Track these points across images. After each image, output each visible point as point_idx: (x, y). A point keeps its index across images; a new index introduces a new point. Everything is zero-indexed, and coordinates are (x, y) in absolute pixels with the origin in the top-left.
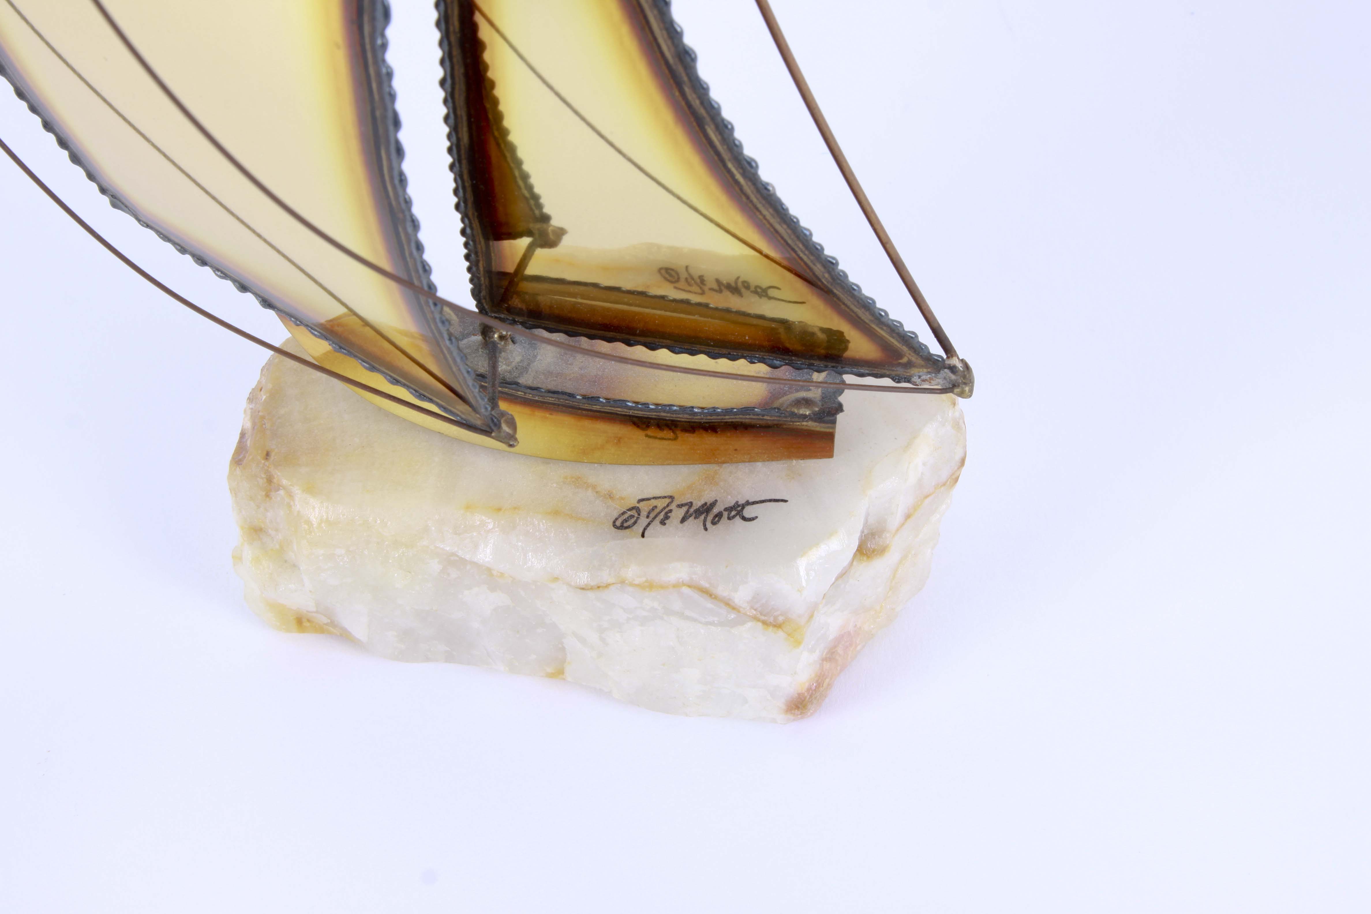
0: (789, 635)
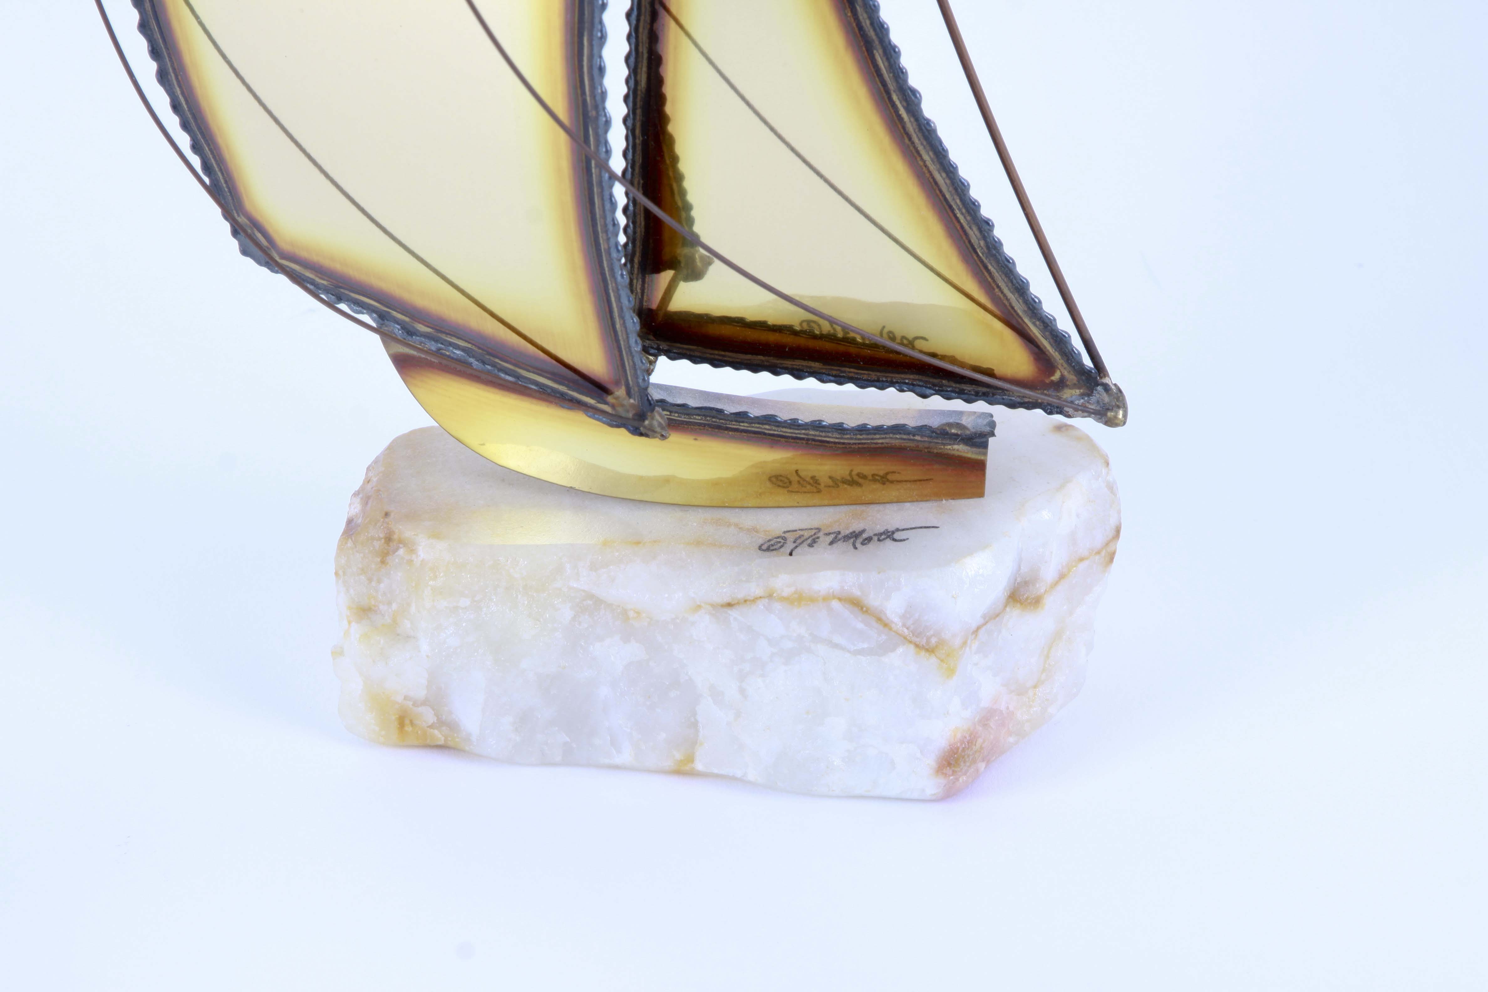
0: (942, 661)
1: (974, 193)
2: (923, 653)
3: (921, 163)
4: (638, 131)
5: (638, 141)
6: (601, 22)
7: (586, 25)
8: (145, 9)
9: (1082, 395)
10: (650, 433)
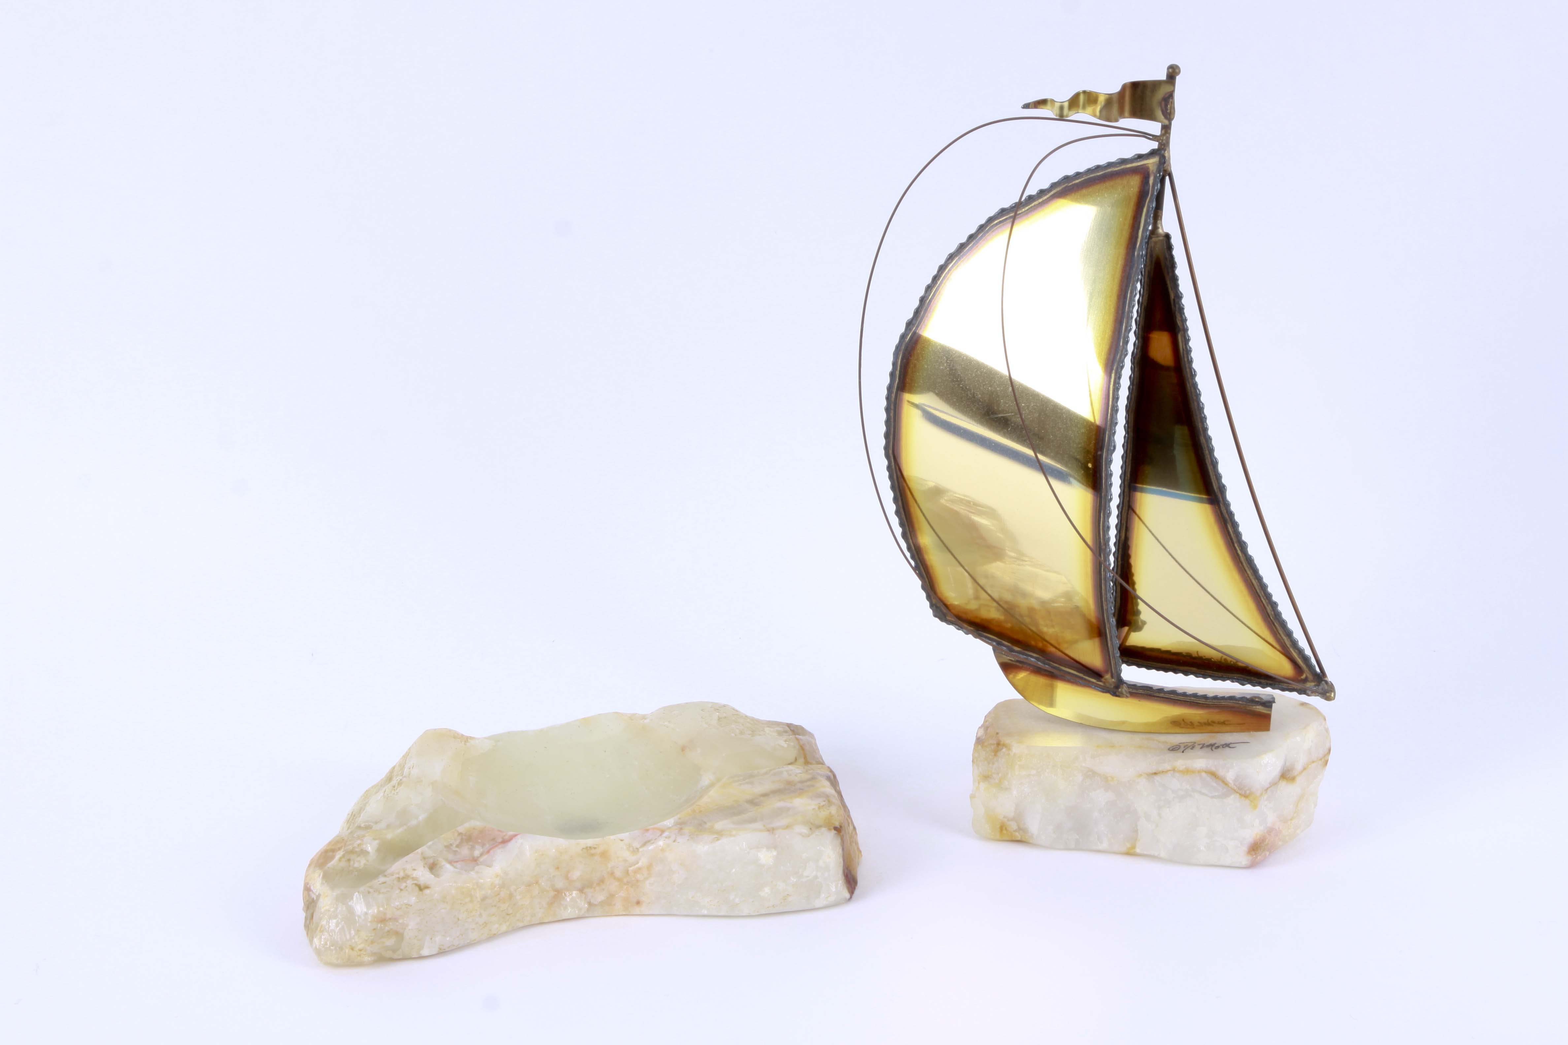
0: (1251, 802)
1: (1270, 590)
2: (1243, 798)
3: (1246, 575)
4: (1119, 559)
5: (1119, 563)
6: (1109, 506)
7: (1103, 508)
8: (898, 504)
9: (1315, 686)
10: (1121, 695)
